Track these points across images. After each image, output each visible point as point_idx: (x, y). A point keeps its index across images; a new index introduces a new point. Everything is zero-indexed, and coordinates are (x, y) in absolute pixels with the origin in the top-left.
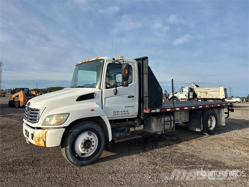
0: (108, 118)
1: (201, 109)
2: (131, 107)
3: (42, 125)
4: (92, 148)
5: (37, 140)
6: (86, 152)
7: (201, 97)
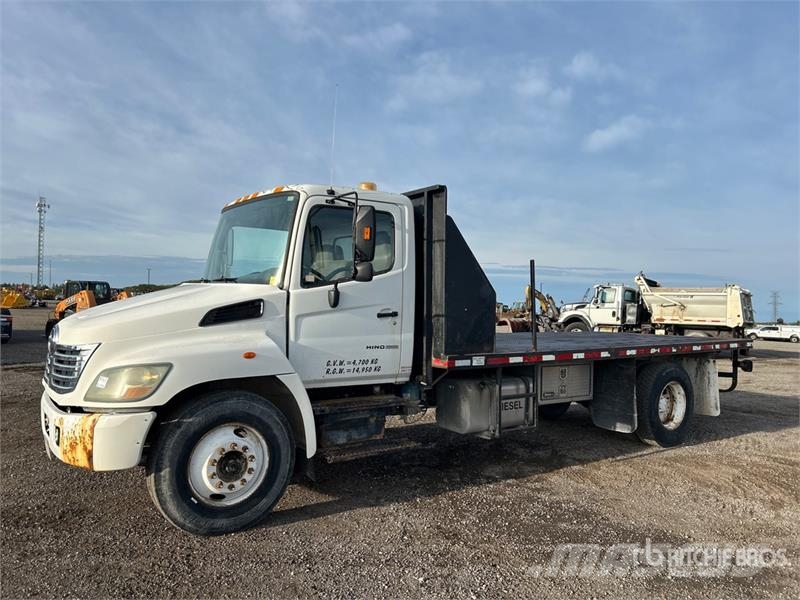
0: (304, 382)
1: (631, 358)
2: (389, 347)
3: (86, 399)
4: (246, 476)
5: (69, 448)
6: (224, 490)
7: (663, 320)
